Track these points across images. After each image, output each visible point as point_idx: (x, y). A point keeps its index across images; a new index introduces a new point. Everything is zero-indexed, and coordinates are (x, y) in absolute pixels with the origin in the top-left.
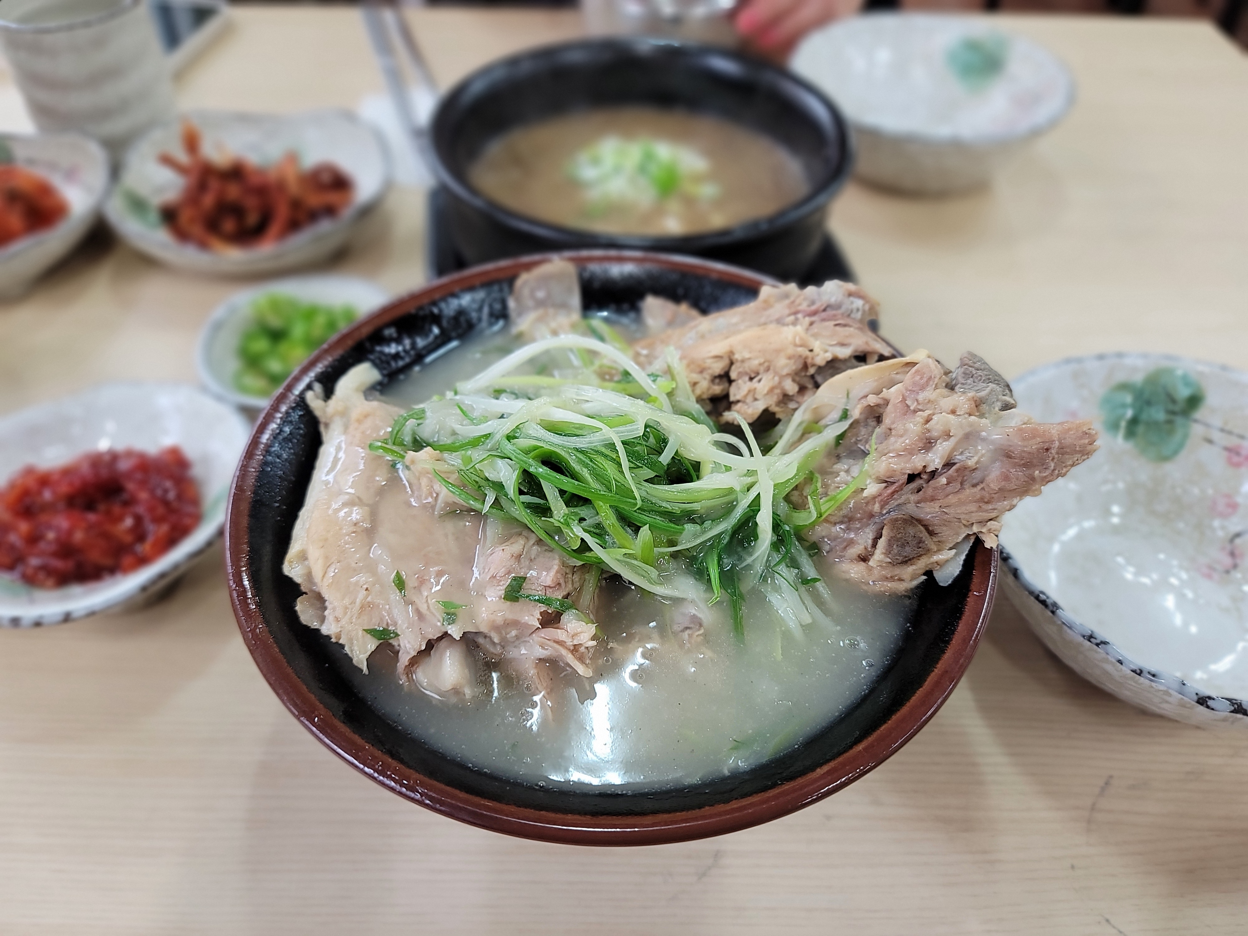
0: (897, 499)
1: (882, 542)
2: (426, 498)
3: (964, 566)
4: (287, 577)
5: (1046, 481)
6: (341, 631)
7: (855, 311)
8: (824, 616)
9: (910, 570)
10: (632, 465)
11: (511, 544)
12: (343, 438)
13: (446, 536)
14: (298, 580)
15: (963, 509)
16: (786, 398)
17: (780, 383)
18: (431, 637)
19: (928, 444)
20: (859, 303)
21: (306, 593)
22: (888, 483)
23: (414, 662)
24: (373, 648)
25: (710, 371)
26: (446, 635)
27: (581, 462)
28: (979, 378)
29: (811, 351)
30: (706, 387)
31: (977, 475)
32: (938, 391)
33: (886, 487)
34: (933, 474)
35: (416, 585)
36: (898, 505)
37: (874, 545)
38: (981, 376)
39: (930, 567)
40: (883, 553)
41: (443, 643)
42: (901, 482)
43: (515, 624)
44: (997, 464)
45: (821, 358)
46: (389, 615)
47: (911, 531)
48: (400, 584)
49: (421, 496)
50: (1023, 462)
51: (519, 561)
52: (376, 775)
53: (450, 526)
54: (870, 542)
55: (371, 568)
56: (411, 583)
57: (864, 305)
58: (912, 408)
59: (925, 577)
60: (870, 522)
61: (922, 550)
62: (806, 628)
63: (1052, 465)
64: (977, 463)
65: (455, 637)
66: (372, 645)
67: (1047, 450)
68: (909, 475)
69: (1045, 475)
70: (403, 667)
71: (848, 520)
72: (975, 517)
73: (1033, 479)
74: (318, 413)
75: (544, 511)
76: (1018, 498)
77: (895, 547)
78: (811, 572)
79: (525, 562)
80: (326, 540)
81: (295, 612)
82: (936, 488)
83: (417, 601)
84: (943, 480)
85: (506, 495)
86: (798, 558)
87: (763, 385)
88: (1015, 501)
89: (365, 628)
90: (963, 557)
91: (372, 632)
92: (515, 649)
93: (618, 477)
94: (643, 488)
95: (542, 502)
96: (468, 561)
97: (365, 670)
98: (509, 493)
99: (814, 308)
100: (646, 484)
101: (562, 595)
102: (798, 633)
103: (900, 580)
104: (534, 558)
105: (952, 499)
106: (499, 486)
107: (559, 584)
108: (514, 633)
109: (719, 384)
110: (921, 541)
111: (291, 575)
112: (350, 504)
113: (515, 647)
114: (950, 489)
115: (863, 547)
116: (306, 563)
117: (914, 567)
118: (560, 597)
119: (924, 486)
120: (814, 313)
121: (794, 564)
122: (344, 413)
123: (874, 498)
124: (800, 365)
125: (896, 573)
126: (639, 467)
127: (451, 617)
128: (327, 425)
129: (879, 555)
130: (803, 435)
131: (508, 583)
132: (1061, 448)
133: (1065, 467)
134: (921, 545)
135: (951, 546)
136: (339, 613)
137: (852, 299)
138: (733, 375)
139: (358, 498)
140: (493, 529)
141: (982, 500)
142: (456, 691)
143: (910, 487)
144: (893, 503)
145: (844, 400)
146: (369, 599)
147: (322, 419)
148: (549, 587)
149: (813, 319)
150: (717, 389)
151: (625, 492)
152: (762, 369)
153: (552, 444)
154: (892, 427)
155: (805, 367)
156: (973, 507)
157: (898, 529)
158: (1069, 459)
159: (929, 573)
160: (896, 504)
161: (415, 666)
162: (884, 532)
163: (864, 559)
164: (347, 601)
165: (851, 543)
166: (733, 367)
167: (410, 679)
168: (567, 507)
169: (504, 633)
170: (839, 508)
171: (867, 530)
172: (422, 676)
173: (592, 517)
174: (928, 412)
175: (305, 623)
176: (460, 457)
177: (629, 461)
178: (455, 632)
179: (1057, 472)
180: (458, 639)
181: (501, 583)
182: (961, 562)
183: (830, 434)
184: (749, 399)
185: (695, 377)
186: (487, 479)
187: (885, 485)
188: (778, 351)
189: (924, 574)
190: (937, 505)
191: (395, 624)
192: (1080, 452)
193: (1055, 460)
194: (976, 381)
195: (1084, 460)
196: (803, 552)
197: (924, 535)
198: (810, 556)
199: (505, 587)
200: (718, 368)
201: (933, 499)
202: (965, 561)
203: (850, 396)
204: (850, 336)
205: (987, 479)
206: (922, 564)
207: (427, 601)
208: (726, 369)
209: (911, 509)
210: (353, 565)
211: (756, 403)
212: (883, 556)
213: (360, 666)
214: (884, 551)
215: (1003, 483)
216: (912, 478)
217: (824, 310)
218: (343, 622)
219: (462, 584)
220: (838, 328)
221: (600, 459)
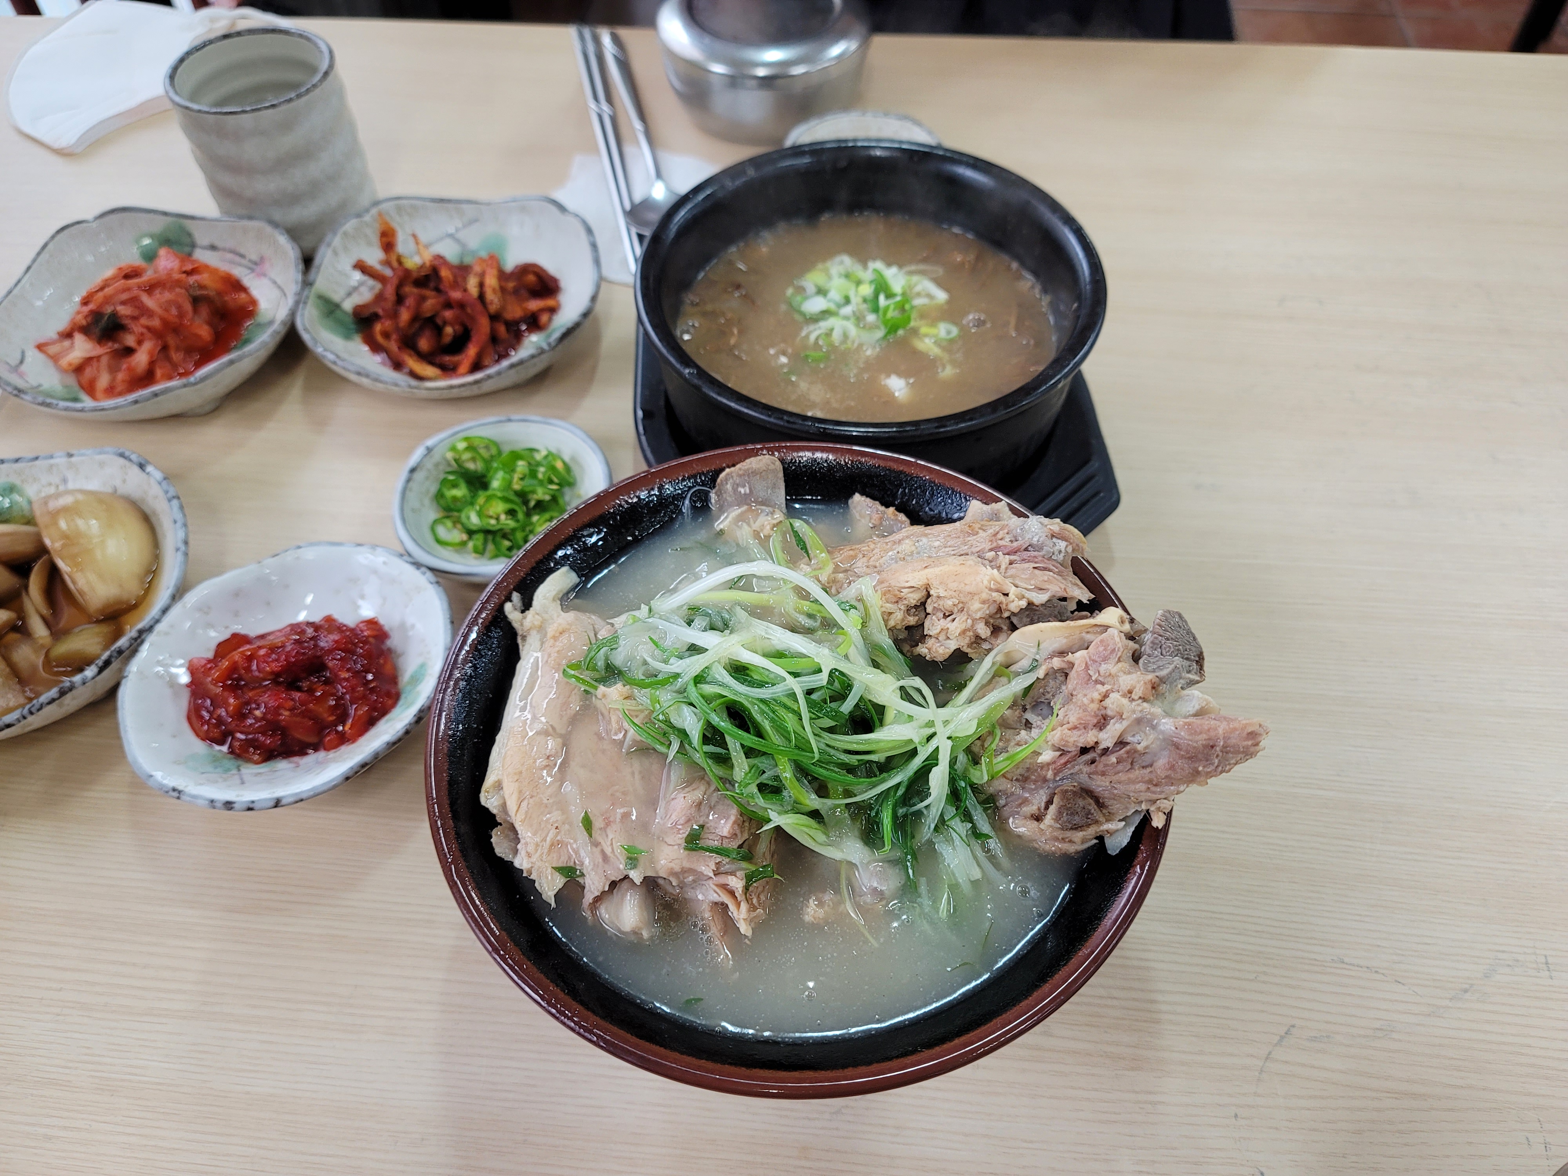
0: (1070, 769)
1: (1053, 809)
2: (616, 734)
3: (1132, 837)
4: (484, 807)
5: (1209, 775)
6: (532, 867)
7: (1056, 553)
8: (995, 870)
9: (1078, 835)
10: (814, 716)
11: (693, 790)
12: (539, 654)
13: (633, 773)
14: (494, 811)
15: (1132, 787)
16: (978, 640)
17: (972, 626)
18: (614, 879)
19: (1102, 722)
20: (1062, 545)
21: (501, 824)
22: (1063, 753)
23: (598, 899)
24: (560, 886)
25: (906, 602)
26: (626, 877)
27: (763, 712)
28: (1168, 649)
29: (1007, 595)
30: (898, 618)
31: (1147, 759)
32: (1120, 665)
33: (1061, 755)
34: (1106, 751)
35: (602, 826)
36: (1072, 774)
37: (1047, 808)
38: (1170, 647)
39: (1100, 833)
40: (1053, 819)
41: (625, 885)
42: (1073, 754)
43: (691, 871)
44: (1166, 753)
45: (1016, 604)
46: (576, 855)
47: (1081, 802)
48: (588, 824)
49: (611, 730)
50: (1188, 756)
51: (699, 809)
52: (558, 1015)
53: (636, 765)
54: (1043, 805)
55: (562, 805)
56: (598, 823)
57: (1067, 547)
58: (1093, 678)
59: (1097, 841)
60: (1044, 785)
61: (1089, 821)
62: (975, 883)
63: (1216, 761)
64: (1146, 747)
65: (635, 881)
66: (559, 881)
67: (1212, 747)
68: (1081, 748)
69: (1209, 770)
70: (588, 904)
71: (1023, 780)
72: (1144, 796)
73: (1198, 773)
74: (516, 625)
75: (724, 760)
76: (1185, 785)
77: (1065, 815)
78: (985, 827)
79: (704, 809)
80: (521, 773)
81: (491, 843)
82: (1106, 765)
83: (603, 843)
84: (1113, 759)
85: (690, 744)
86: (973, 812)
87: (955, 627)
88: (1182, 788)
89: (554, 866)
90: (1132, 829)
91: (560, 870)
92: (692, 891)
93: (799, 729)
94: (823, 741)
95: (723, 751)
96: (652, 803)
97: (553, 905)
98: (693, 742)
99: (1015, 544)
100: (825, 735)
101: (737, 845)
102: (966, 888)
103: (1070, 841)
104: (714, 806)
105: (1122, 777)
106: (683, 734)
107: (736, 834)
108: (691, 878)
109: (914, 615)
110: (1089, 813)
111: (486, 806)
112: (544, 733)
113: (693, 888)
114: (1120, 767)
115: (1036, 807)
116: (501, 792)
117: (1084, 833)
118: (735, 847)
119: (1097, 759)
120: (1015, 552)
121: (967, 817)
122: (541, 629)
123: (1048, 764)
124: (993, 609)
125: (1068, 835)
126: (819, 718)
127: (633, 861)
128: (524, 638)
129: (1048, 819)
130: (993, 677)
131: (687, 833)
132: (1224, 747)
133: (1229, 764)
134: (1090, 816)
135: (1121, 818)
136: (531, 848)
137: (1054, 540)
138: (929, 609)
139: (552, 726)
140: (677, 774)
141: (1150, 781)
142: (635, 932)
143: (1084, 759)
144: (1067, 772)
145: (1034, 650)
146: (559, 838)
147: (520, 632)
148: (726, 837)
149: (1013, 557)
150: (912, 620)
151: (803, 746)
152: (956, 610)
153: (736, 693)
154: (1074, 693)
155: (1000, 610)
156: (1142, 787)
157: (1068, 799)
158: (1233, 758)
159: (1101, 838)
160: (1069, 773)
161: (599, 903)
162: (1055, 800)
163: (1038, 818)
164: (538, 839)
165: (1025, 801)
166: (929, 601)
167: (594, 915)
168: (747, 758)
169: (681, 877)
170: (1017, 766)
171: (1042, 792)
172: (605, 912)
173: (771, 769)
174: (1107, 687)
175: (499, 855)
176: (648, 695)
177: (810, 712)
178: (636, 876)
179: (1220, 768)
180: (639, 884)
181: (681, 832)
182: (1130, 834)
183: (1019, 685)
184: (942, 637)
185: (890, 607)
186: (673, 727)
187: (1058, 753)
188: (972, 594)
189: (1096, 838)
190: (1108, 779)
191: (582, 864)
192: (1243, 752)
193: (1219, 758)
194: (1164, 652)
195: (1247, 760)
196: (978, 806)
197: (1093, 807)
198: (985, 810)
199: (685, 835)
200: (914, 598)
201: (1103, 774)
202: (1133, 832)
203: (1041, 647)
204: (1048, 581)
205: (1155, 764)
206: (1092, 831)
207: (612, 844)
208: (923, 600)
209: (1084, 778)
210: (545, 801)
211: (948, 641)
212: (1052, 821)
213: (549, 901)
214: (1054, 817)
215: (1169, 772)
216: (1084, 751)
217: (1026, 549)
218: (534, 859)
219: (644, 826)
220: (1036, 571)
221: (782, 712)
